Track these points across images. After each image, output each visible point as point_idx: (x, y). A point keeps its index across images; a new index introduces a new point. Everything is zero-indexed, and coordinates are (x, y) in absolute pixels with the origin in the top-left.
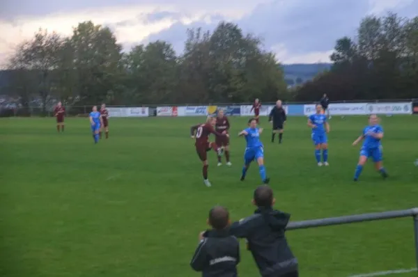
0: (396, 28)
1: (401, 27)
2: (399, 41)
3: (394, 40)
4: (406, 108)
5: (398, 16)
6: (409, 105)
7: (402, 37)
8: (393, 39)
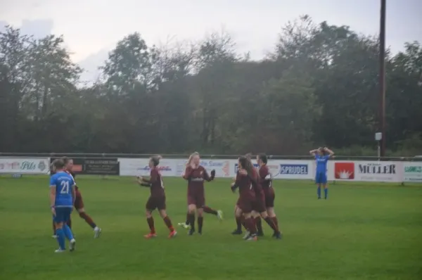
0: (19, 50)
1: (26, 50)
2: (23, 69)
3: (17, 67)
4: (42, 166)
5: (22, 34)
6: (47, 161)
7: (28, 64)
8: (15, 64)
